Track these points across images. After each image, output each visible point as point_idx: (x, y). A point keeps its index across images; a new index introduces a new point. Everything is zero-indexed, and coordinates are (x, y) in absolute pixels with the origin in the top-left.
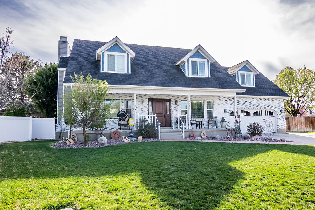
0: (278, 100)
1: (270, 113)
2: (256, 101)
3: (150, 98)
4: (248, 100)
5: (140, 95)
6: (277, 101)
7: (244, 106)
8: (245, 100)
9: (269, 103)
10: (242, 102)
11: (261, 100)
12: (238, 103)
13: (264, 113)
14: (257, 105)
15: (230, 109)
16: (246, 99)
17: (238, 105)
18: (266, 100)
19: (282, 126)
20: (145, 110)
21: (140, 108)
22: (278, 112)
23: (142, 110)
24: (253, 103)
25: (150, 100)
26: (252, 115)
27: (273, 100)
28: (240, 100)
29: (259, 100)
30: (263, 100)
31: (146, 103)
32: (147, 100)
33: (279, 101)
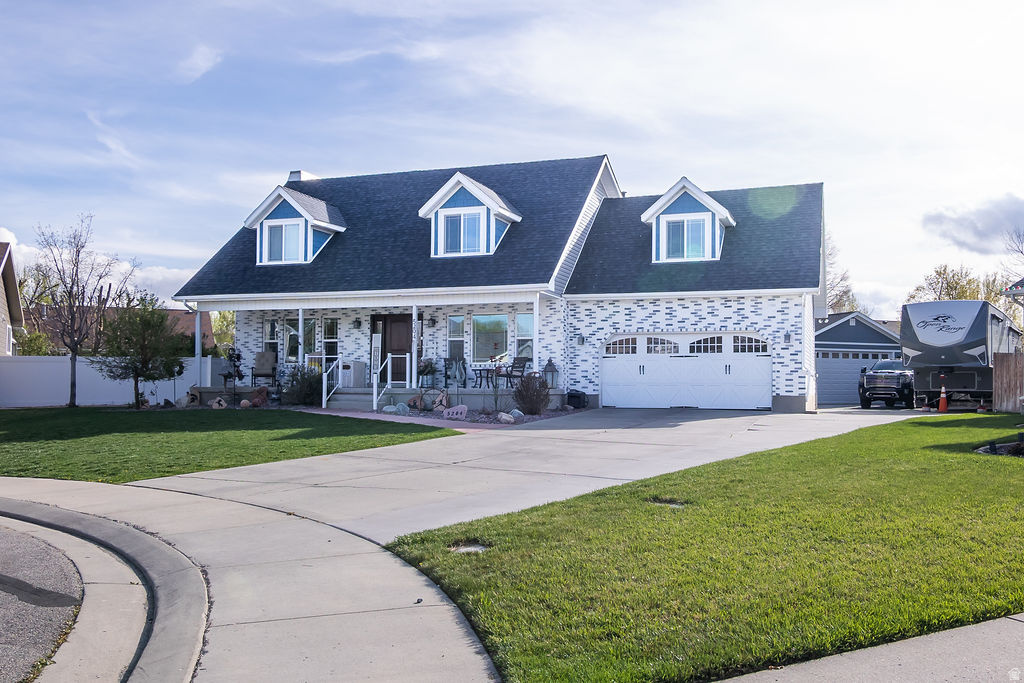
0: (778, 302)
1: (754, 344)
2: (693, 308)
3: (374, 313)
4: (663, 307)
5: (344, 311)
6: (774, 305)
7: (646, 326)
8: (651, 308)
9: (742, 312)
10: (640, 314)
11: (710, 304)
12: (628, 317)
13: (728, 344)
14: (694, 319)
15: (600, 335)
16: (654, 302)
17: (629, 323)
18: (729, 304)
19: (789, 389)
20: (365, 341)
21: (353, 337)
22: (777, 340)
23: (358, 341)
24: (681, 313)
25: (375, 318)
26: (684, 350)
27: (759, 300)
28: (634, 307)
29: (705, 304)
30: (717, 304)
31: (366, 327)
32: (369, 318)
33: (785, 305)
